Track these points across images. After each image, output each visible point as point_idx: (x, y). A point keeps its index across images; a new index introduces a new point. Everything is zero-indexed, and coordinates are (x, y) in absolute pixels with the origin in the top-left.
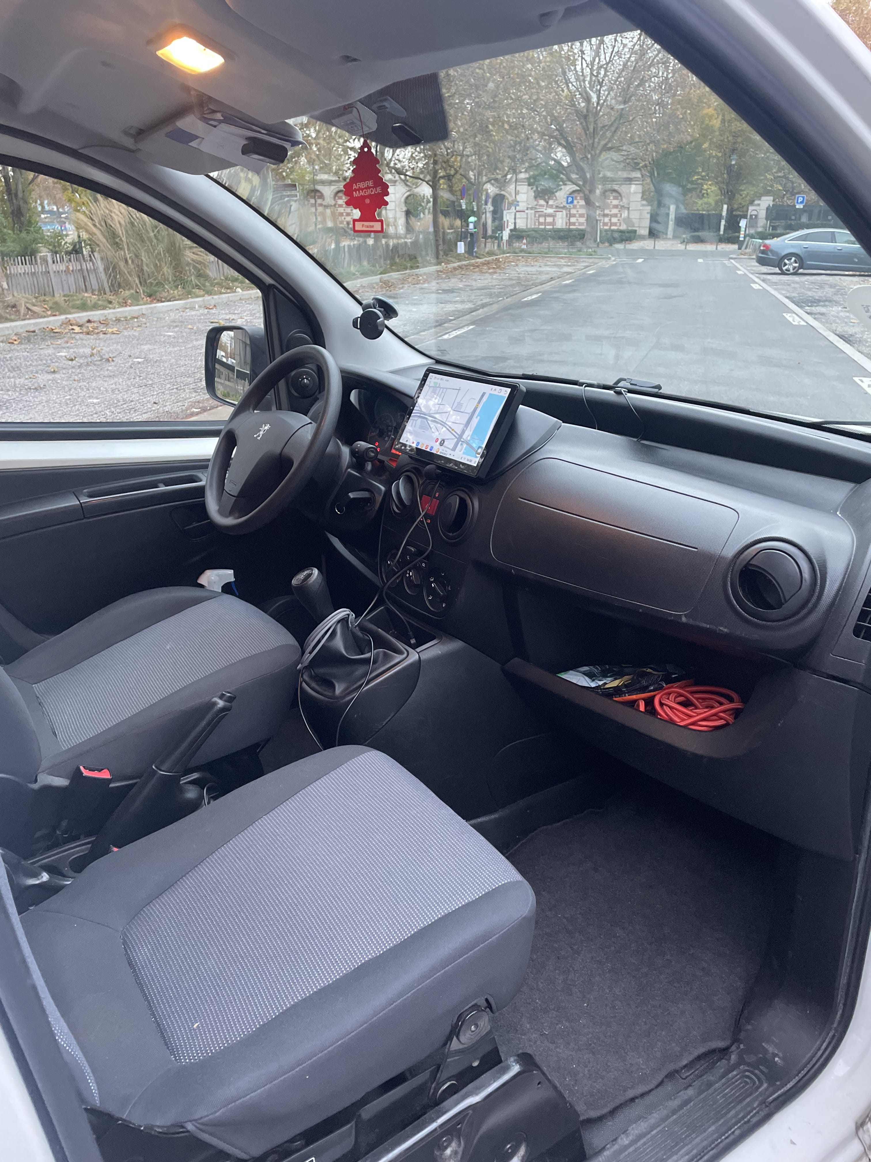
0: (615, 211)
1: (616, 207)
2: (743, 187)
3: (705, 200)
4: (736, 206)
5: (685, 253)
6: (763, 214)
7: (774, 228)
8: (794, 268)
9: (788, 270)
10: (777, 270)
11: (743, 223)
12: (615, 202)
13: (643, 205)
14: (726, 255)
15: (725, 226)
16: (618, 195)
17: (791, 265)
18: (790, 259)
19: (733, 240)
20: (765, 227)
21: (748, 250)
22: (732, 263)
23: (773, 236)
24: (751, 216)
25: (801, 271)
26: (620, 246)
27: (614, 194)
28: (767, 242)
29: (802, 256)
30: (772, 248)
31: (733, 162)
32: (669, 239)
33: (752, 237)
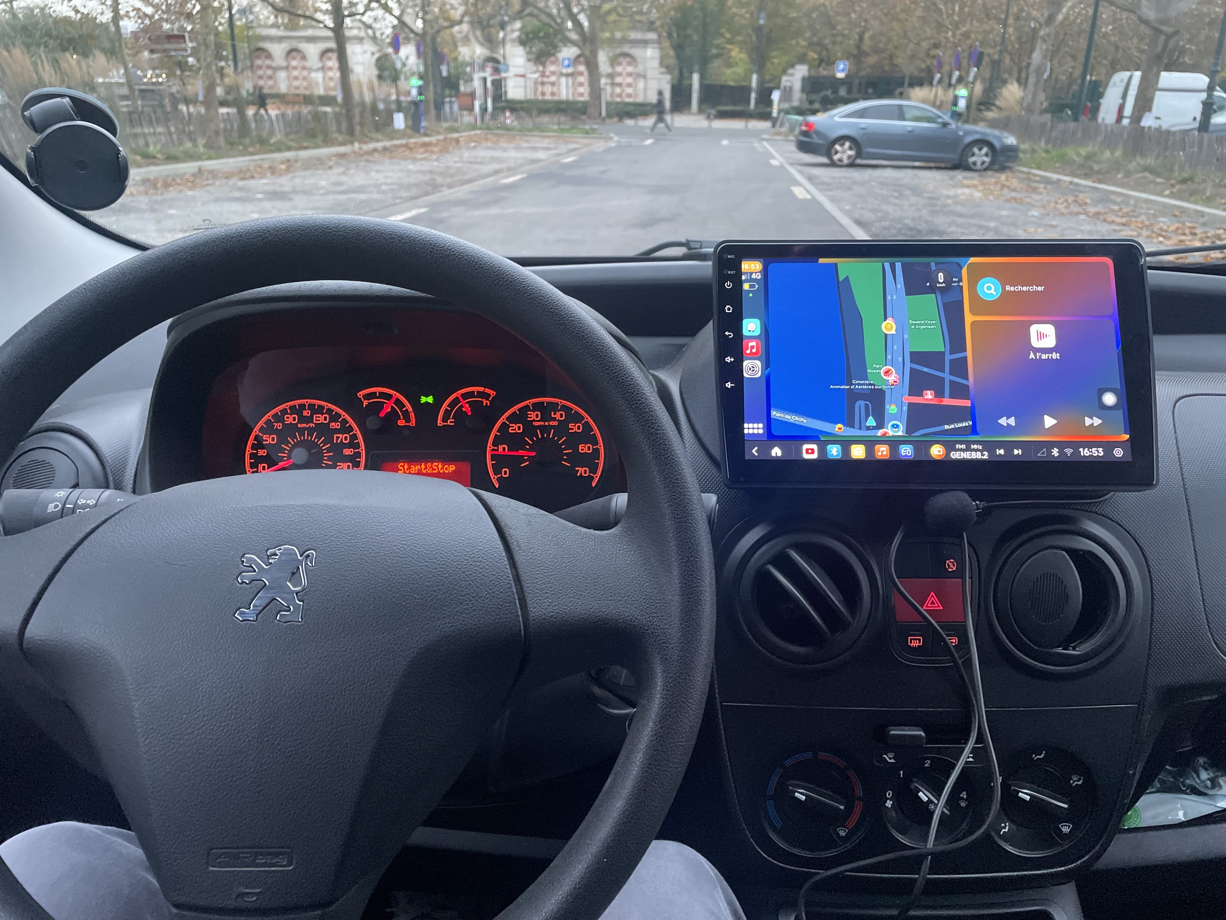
0: (629, 80)
1: (630, 75)
2: (774, 53)
3: (734, 69)
4: (767, 77)
5: (708, 132)
6: (797, 85)
7: (811, 102)
8: (849, 157)
9: (840, 160)
10: (825, 160)
11: (776, 96)
12: (630, 69)
13: (662, 73)
14: (757, 134)
15: (756, 99)
16: (633, 60)
17: (844, 152)
18: (842, 145)
19: (766, 116)
20: (801, 100)
21: (783, 130)
22: (765, 148)
23: (814, 112)
24: (785, 87)
25: (859, 161)
26: (630, 122)
27: (628, 59)
28: (811, 119)
29: (859, 140)
30: (817, 127)
31: (762, 22)
32: (694, 114)
33: (787, 112)
